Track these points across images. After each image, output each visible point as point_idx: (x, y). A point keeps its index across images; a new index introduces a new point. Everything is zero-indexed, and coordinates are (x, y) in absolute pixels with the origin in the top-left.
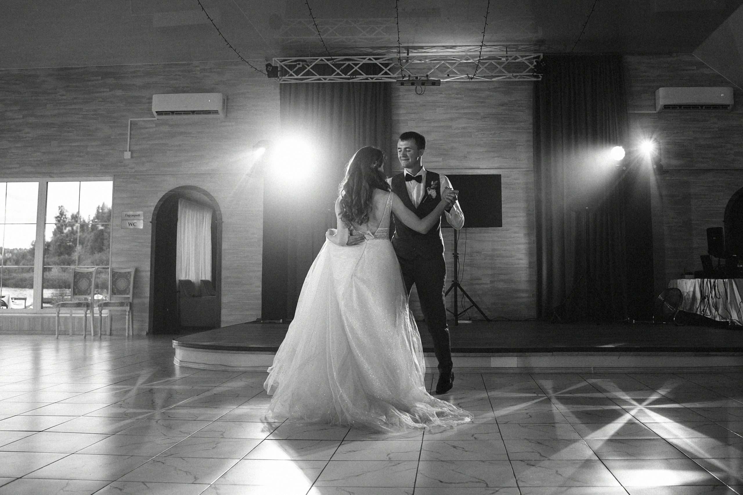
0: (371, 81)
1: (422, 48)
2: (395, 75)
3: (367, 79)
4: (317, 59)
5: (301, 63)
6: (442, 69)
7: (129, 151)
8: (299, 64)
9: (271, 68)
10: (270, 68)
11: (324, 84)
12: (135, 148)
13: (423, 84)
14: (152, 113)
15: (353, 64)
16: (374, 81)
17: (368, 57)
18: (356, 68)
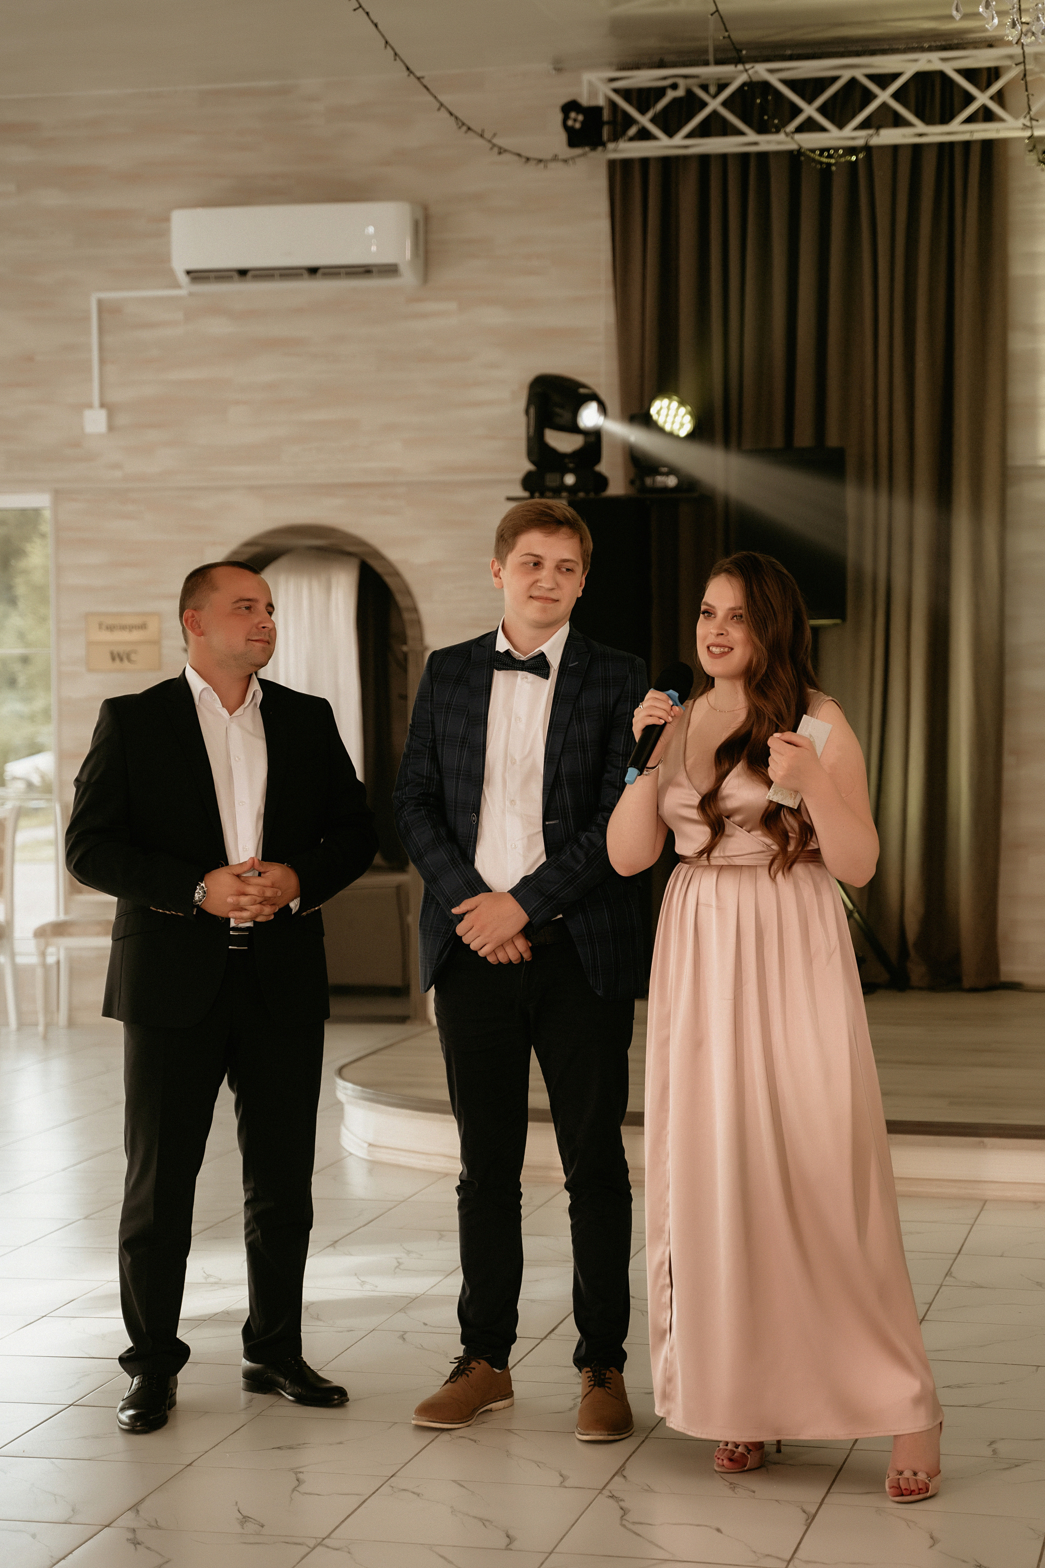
2: (1023, 122)
3: (925, 135)
4: (739, 74)
5: (680, 82)
7: (102, 405)
8: (674, 87)
9: (580, 118)
10: (575, 120)
11: (763, 158)
12: (116, 396)
14: (171, 273)
16: (942, 138)
18: (884, 96)
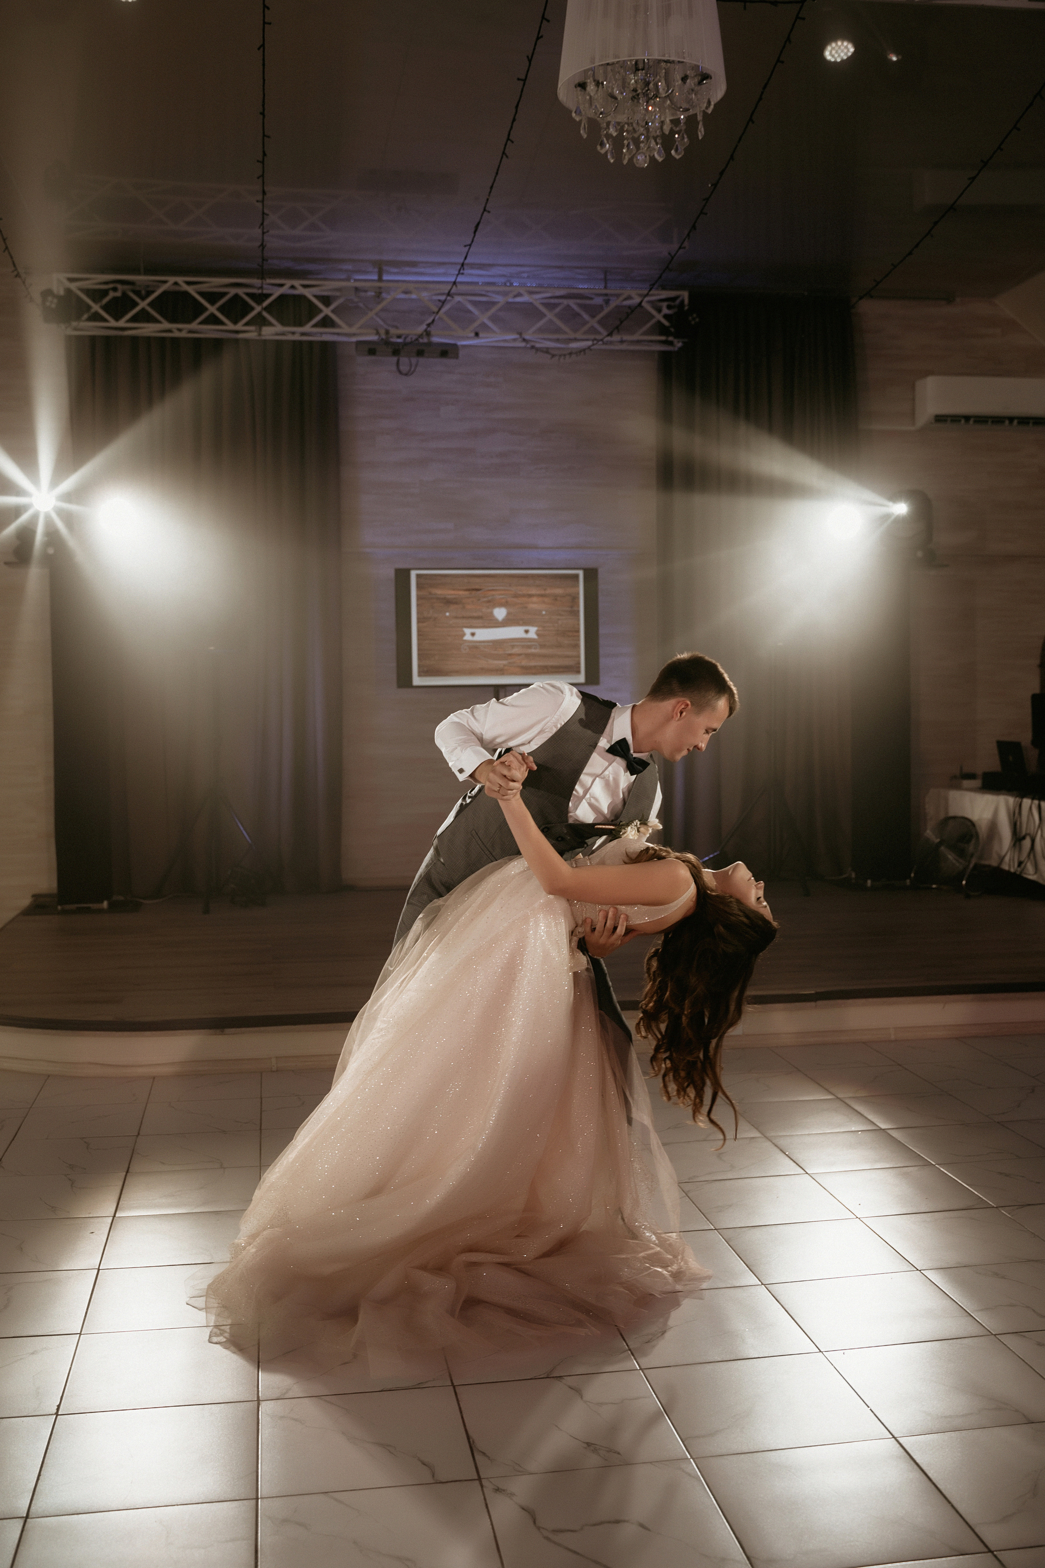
0: (290, 337)
1: (414, 264)
2: (353, 330)
3: (283, 334)
4: (165, 282)
5: (119, 286)
6: (461, 316)
8: (115, 289)
9: (55, 301)
11: (175, 340)
13: (420, 353)
15: (247, 294)
16: (297, 337)
17: (289, 283)
18: (259, 308)
